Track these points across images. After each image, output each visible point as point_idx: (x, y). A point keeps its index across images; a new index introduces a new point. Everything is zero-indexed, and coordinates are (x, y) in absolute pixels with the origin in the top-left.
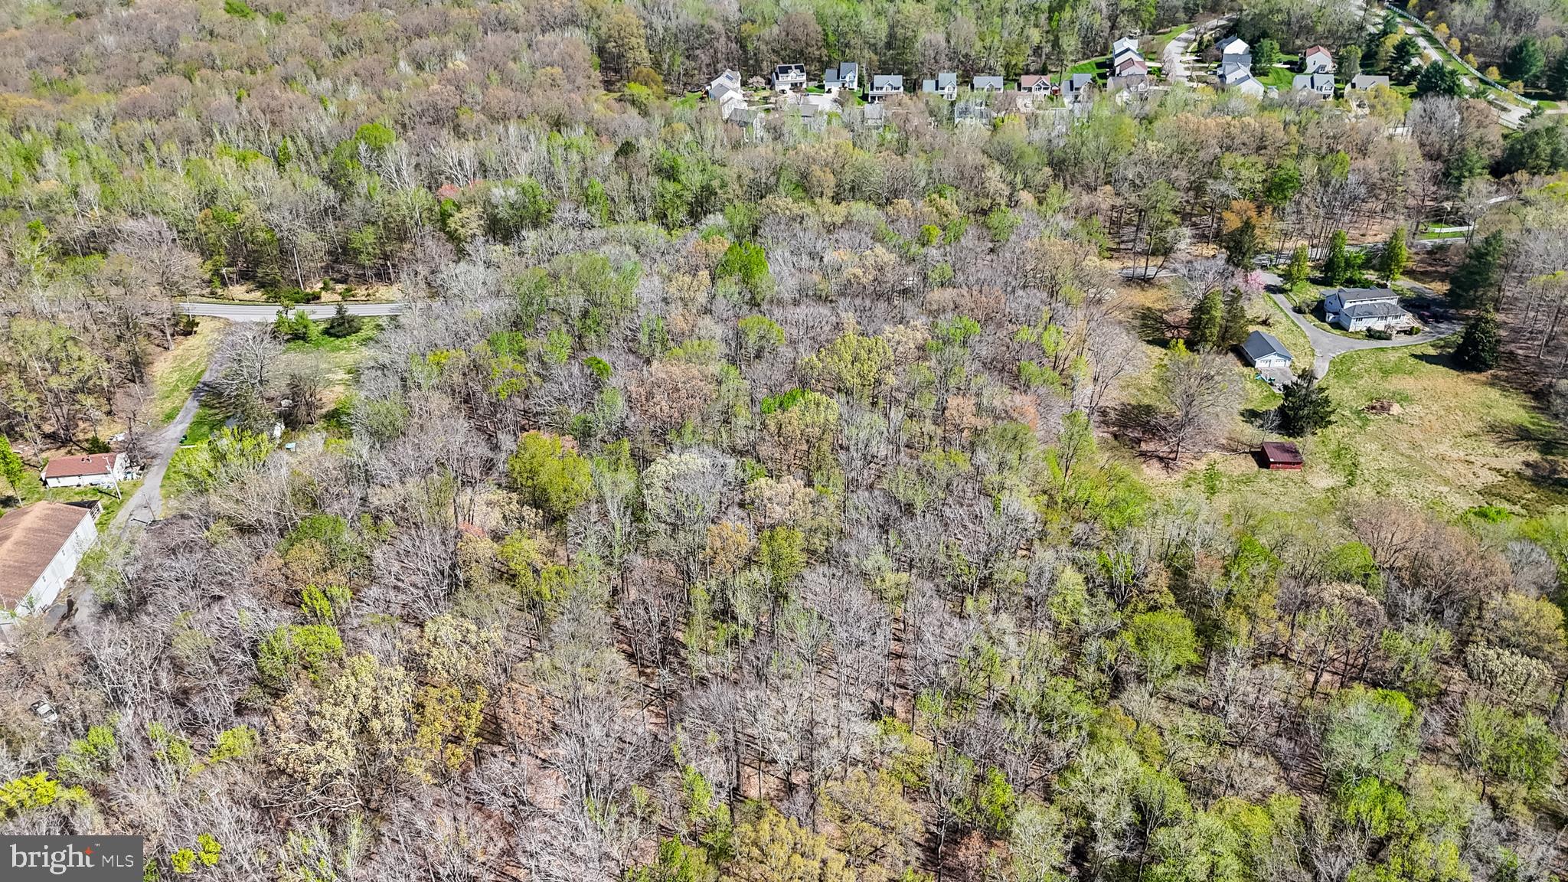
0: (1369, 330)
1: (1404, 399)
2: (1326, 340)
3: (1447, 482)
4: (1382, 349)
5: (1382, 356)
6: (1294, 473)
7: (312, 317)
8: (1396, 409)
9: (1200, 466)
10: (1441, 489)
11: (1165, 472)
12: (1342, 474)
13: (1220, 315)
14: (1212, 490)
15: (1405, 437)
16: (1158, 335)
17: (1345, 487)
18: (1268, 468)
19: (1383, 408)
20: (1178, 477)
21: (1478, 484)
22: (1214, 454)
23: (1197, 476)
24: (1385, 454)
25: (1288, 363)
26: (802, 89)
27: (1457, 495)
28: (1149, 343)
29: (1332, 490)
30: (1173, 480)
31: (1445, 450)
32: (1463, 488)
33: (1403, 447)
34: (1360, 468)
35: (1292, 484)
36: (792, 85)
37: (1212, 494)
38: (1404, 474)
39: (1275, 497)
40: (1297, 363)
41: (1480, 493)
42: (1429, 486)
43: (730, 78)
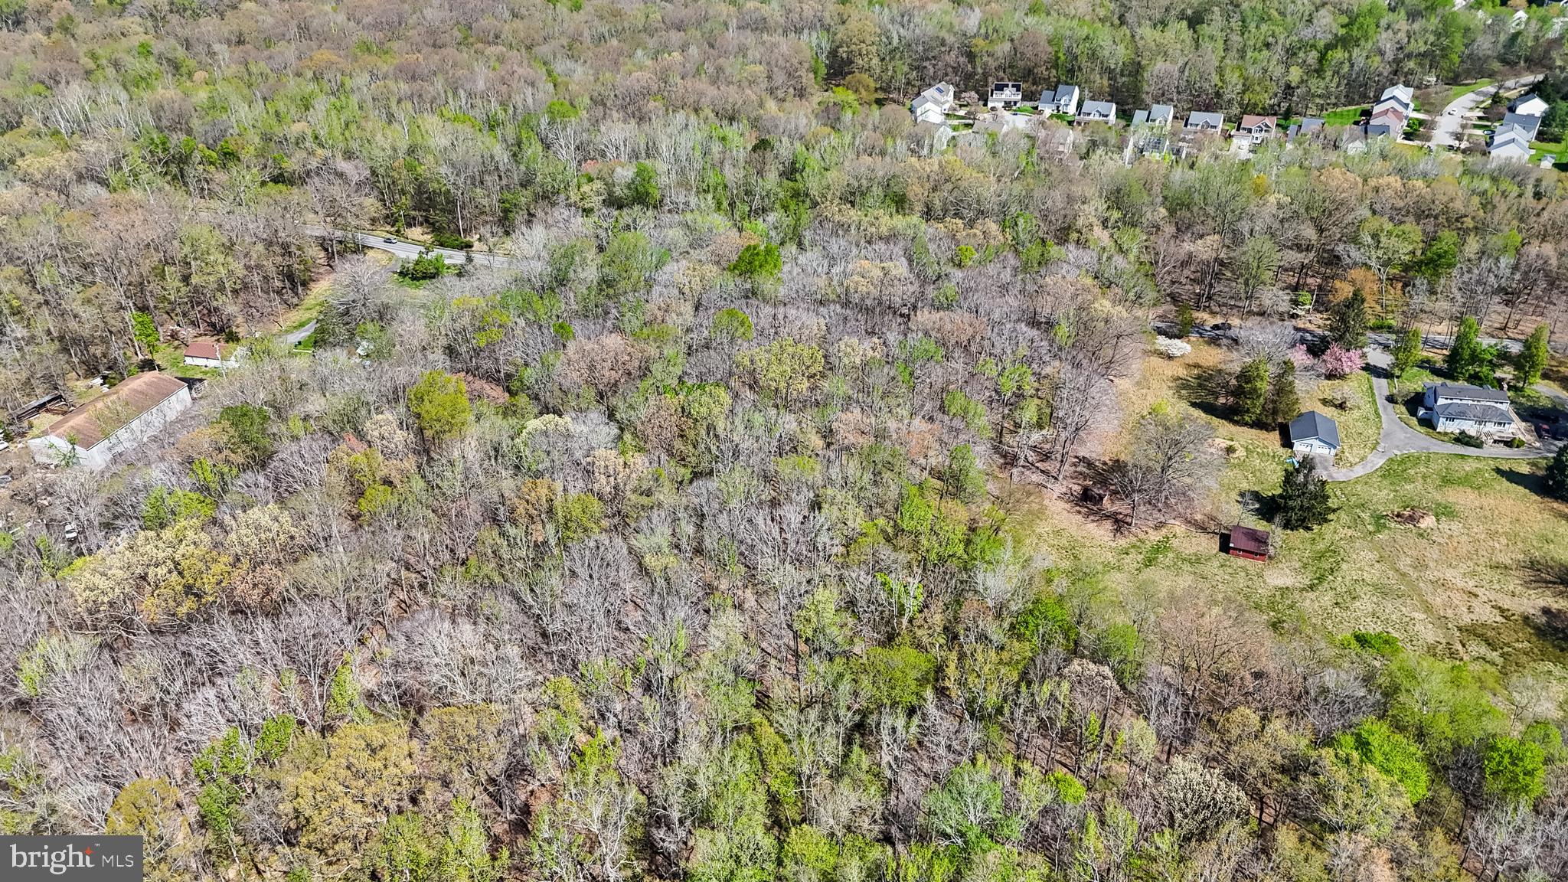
0: (1462, 433)
1: (1444, 512)
2: (1402, 436)
3: (1428, 609)
4: (1463, 457)
5: (1457, 464)
6: (1253, 565)
7: (447, 262)
8: (1429, 522)
9: (1155, 537)
10: (1415, 615)
11: (1112, 535)
12: (1310, 575)
13: (1265, 387)
14: (1149, 562)
15: (1415, 553)
16: (1210, 399)
17: (1303, 589)
18: (1228, 553)
19: (1411, 519)
20: (1123, 542)
21: (1466, 619)
22: (1179, 528)
23: (1143, 546)
24: (1377, 565)
25: (1333, 452)
26: (1014, 108)
27: (1431, 626)
28: (1194, 405)
29: (1285, 591)
30: (1114, 545)
31: (1454, 576)
32: (1443, 619)
33: (1405, 563)
34: (1335, 574)
35: (1243, 574)
36: (1006, 103)
37: (1147, 566)
38: (1382, 591)
39: (1214, 583)
40: (1347, 454)
41: (1460, 629)
42: (1404, 609)
43: (940, 91)
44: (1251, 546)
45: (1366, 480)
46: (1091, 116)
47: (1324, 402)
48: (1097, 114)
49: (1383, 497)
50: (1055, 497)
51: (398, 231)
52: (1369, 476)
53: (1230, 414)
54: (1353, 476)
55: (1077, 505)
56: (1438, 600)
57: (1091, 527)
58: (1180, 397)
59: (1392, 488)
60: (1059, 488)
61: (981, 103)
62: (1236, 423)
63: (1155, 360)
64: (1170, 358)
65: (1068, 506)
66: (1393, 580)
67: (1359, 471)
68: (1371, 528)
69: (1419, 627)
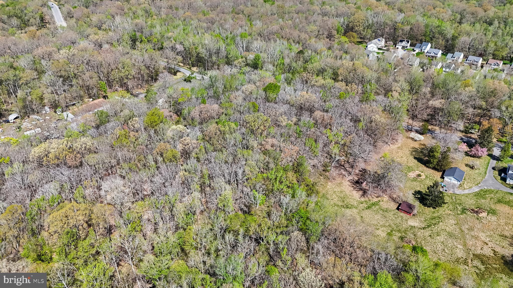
1: (492, 212)
2: (491, 182)
5: (507, 196)
6: (405, 216)
8: (483, 215)
9: (376, 200)
10: (459, 246)
11: (360, 196)
12: (425, 224)
13: (438, 155)
14: (369, 208)
15: (471, 224)
16: (423, 157)
17: (420, 228)
18: (399, 210)
19: (477, 212)
20: (363, 199)
21: (479, 252)
22: (386, 198)
23: (369, 202)
24: (454, 226)
25: (459, 183)
26: (406, 49)
27: (463, 251)
28: (415, 158)
29: (412, 227)
30: (359, 200)
31: (483, 236)
32: (469, 250)
33: (465, 228)
34: (435, 226)
35: (400, 219)
36: (403, 46)
37: (367, 209)
38: (451, 235)
39: (388, 220)
40: (465, 185)
41: (474, 255)
42: (455, 243)
43: (379, 40)
44: (407, 209)
45: (467, 196)
46: (431, 54)
47: (467, 165)
48: (434, 53)
49: (471, 203)
50: (347, 180)
51: (190, 68)
52: (469, 194)
53: (426, 163)
54: (463, 193)
55: (354, 184)
56: (470, 243)
57: (355, 192)
58: (411, 154)
59: (476, 200)
60: (351, 178)
61: (394, 46)
62: (427, 167)
63: (410, 140)
64: (416, 141)
65: (350, 184)
66: (457, 232)
67: (466, 192)
68: (459, 212)
69: (458, 251)
